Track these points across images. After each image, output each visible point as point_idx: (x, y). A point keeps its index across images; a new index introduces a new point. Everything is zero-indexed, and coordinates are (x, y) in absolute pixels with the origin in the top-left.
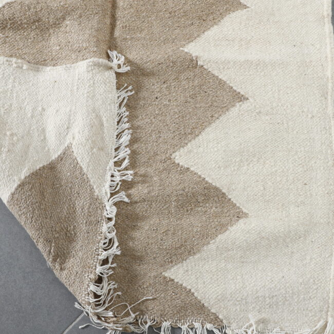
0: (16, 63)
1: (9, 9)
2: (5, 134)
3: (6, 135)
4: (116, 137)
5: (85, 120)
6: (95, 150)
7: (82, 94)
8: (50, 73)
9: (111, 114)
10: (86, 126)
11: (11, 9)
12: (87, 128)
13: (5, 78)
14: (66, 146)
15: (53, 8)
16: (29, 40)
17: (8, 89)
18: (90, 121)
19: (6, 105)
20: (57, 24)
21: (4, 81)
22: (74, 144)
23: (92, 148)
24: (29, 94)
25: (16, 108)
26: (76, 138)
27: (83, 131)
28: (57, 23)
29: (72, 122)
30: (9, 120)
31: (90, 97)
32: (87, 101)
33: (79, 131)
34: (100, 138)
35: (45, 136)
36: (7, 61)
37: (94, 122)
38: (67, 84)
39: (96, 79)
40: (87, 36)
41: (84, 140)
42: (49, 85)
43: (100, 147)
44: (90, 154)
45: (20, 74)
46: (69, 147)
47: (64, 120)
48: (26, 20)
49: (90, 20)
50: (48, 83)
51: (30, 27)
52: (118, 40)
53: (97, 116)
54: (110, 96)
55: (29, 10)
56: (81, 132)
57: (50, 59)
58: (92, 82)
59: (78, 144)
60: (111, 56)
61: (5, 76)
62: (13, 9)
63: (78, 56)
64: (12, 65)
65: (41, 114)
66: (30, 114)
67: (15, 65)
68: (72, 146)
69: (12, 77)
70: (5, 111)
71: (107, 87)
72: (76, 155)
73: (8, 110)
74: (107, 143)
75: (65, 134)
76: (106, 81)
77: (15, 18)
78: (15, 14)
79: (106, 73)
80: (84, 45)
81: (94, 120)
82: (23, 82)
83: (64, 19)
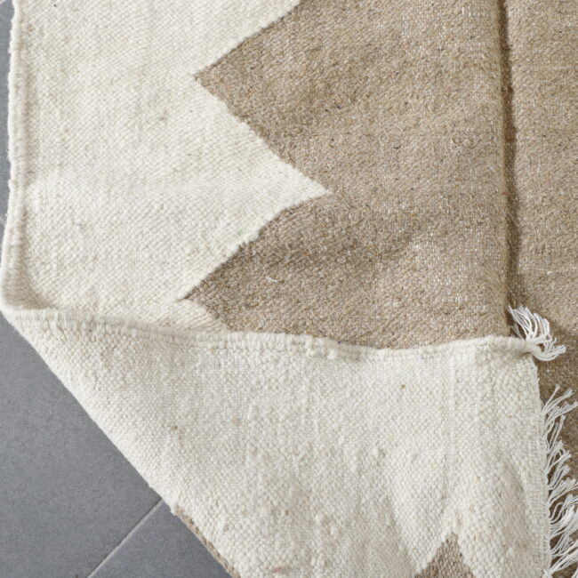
0: (313, 347)
1: (290, 223)
2: (311, 522)
3: (314, 523)
4: (548, 513)
5: (482, 479)
6: (511, 550)
7: (469, 416)
8: (386, 365)
9: (536, 460)
10: (486, 495)
11: (294, 224)
12: (489, 499)
13: (292, 381)
14: (444, 540)
15: (385, 218)
16: (331, 288)
17: (299, 408)
18: (495, 482)
19: (300, 448)
20: (392, 252)
21: (289, 389)
22: (462, 536)
23: (505, 548)
24: (347, 418)
25: (323, 454)
26: (466, 523)
27: (481, 507)
28: (394, 248)
29: (451, 483)
30: (312, 485)
31: (488, 422)
32: (482, 433)
33: (472, 506)
34: (517, 520)
35: (392, 517)
36: (294, 343)
37: (503, 484)
38: (431, 393)
39: (498, 382)
40: (462, 278)
41: (485, 528)
42: (388, 394)
43: (520, 542)
44: (502, 560)
45: (321, 371)
46: (451, 544)
47: (434, 479)
48: (326, 248)
49: (465, 240)
50: (386, 390)
51: (333, 259)
52: (529, 282)
53: (506, 467)
54: (531, 419)
55: (333, 223)
56: (476, 508)
57: (380, 330)
58: (489, 389)
59: (472, 537)
60: (516, 318)
61: (291, 377)
62: (298, 224)
63: (444, 324)
64: (305, 351)
65: (378, 465)
66: (355, 466)
67: (310, 352)
68: (459, 542)
69: (306, 380)
70: (302, 464)
71: (522, 398)
72: (469, 564)
73: (306, 461)
74: (534, 530)
75: (439, 511)
76: (519, 384)
77: (302, 243)
78: (302, 236)
79: (518, 366)
80: (459, 299)
81: (502, 478)
82: (331, 389)
83: (409, 239)
